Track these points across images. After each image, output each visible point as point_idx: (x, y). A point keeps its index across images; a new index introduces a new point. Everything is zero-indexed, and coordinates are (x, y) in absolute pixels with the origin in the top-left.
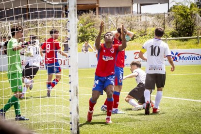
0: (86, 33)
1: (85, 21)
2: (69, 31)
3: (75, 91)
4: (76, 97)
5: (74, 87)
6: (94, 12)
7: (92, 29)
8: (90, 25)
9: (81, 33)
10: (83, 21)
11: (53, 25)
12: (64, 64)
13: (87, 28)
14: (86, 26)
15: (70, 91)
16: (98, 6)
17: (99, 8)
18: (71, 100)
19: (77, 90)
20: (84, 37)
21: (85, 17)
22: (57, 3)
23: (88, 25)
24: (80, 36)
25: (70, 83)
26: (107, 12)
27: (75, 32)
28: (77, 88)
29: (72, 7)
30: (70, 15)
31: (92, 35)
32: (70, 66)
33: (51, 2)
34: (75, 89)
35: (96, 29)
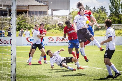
0: (21, 26)
1: (20, 19)
2: (12, 24)
3: (14, 59)
4: (14, 62)
5: (14, 57)
6: (26, 13)
7: (25, 24)
8: (24, 21)
9: (18, 26)
10: (20, 18)
11: (2, 20)
12: (8, 43)
13: (21, 23)
14: (21, 22)
15: (11, 59)
16: (28, 10)
17: (29, 12)
18: (11, 64)
19: (15, 59)
20: (20, 28)
21: (21, 16)
22: (5, 8)
23: (22, 21)
24: (18, 27)
25: (11, 54)
26: (33, 14)
27: (15, 25)
28: (15, 57)
29: (14, 10)
30: (13, 15)
31: (24, 27)
32: (11, 45)
33: (1, 8)
34: (14, 58)
35: (27, 24)
